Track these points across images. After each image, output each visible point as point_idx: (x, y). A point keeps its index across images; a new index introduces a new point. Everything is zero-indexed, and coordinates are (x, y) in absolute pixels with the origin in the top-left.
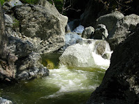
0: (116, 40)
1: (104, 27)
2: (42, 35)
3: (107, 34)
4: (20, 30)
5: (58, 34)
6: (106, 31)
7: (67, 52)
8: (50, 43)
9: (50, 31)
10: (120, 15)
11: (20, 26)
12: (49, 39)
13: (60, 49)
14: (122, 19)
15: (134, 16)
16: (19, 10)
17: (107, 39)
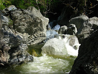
0: (83, 36)
1: (75, 26)
2: (29, 31)
3: (76, 31)
4: (14, 27)
5: (41, 31)
6: (76, 29)
7: (47, 44)
8: (35, 37)
9: (35, 28)
10: (85, 18)
11: (14, 25)
12: (35, 34)
13: (42, 42)
14: (87, 21)
15: (95, 18)
16: (14, 13)
17: (76, 35)
